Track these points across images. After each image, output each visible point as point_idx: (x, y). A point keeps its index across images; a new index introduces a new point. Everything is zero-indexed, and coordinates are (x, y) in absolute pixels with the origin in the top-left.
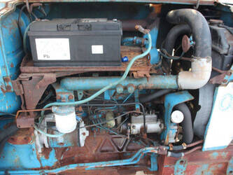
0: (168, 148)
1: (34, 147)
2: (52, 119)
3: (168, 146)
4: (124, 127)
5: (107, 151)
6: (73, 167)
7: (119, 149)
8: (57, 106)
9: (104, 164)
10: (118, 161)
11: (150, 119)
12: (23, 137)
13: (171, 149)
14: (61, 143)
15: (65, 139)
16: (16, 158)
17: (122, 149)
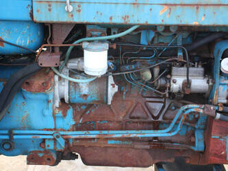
0: (217, 108)
1: (51, 98)
2: (76, 65)
3: (217, 105)
4: (162, 82)
5: (138, 118)
6: (93, 134)
7: (153, 117)
8: (89, 41)
9: (133, 134)
10: (152, 131)
11: (195, 72)
12: (41, 82)
13: (221, 109)
14: (85, 95)
15: (90, 90)
16: (25, 115)
17: (158, 117)
